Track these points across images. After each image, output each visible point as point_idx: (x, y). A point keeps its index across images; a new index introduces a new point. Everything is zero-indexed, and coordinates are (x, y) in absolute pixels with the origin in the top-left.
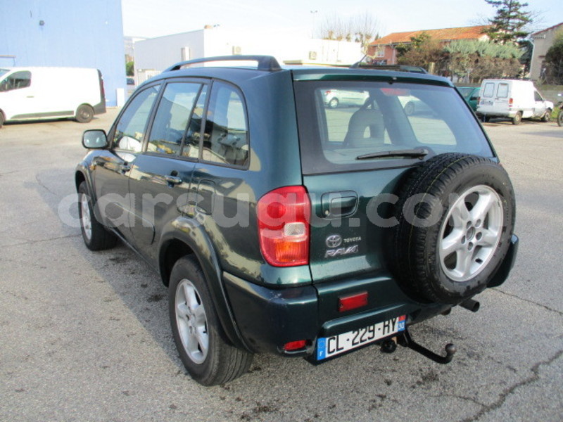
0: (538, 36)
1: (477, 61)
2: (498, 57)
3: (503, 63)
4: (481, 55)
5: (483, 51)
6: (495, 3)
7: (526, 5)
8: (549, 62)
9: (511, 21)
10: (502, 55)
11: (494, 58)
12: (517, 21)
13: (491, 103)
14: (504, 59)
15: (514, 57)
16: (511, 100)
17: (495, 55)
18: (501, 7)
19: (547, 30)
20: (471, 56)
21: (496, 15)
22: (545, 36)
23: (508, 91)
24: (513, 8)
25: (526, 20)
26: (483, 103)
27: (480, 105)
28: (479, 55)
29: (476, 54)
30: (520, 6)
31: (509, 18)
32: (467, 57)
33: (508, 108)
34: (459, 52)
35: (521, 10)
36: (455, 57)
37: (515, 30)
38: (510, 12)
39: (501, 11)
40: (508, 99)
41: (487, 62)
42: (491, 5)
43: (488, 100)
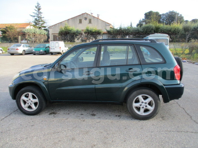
0: (50, 27)
1: (34, 36)
2: (40, 34)
3: (42, 36)
4: (36, 33)
5: (36, 32)
6: (33, 16)
7: (43, 18)
8: (60, 36)
9: (40, 22)
10: (41, 33)
11: (39, 34)
12: (42, 22)
13: (54, 49)
14: (42, 35)
15: (45, 34)
16: (60, 48)
17: (39, 33)
18: (36, 18)
19: (53, 26)
20: (33, 34)
21: (35, 20)
22: (52, 28)
23: (59, 45)
24: (40, 18)
25: (44, 22)
26: (51, 49)
27: (50, 50)
28: (35, 33)
29: (34, 33)
30: (42, 18)
31: (39, 21)
32: (32, 34)
33: (60, 50)
34: (29, 32)
35: (42, 19)
36: (27, 34)
37: (42, 25)
38: (39, 19)
39: (36, 19)
40: (59, 47)
41: (38, 36)
42: (32, 17)
43: (53, 48)
